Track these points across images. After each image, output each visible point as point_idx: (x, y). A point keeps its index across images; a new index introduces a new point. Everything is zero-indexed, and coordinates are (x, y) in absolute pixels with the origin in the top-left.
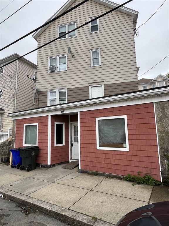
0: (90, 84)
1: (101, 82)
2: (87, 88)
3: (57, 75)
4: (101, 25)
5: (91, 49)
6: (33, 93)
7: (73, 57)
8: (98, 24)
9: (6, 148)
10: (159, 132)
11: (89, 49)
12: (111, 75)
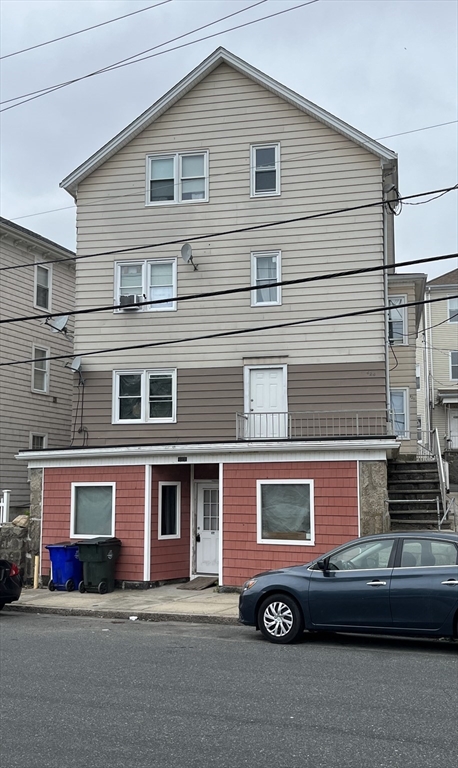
0: (246, 362)
1: (280, 357)
2: (238, 372)
3: (144, 322)
4: (285, 173)
5: (253, 249)
6: (29, 350)
7: (196, 269)
8: (277, 167)
9: (16, 544)
10: (362, 512)
11: (248, 250)
12: (309, 337)
